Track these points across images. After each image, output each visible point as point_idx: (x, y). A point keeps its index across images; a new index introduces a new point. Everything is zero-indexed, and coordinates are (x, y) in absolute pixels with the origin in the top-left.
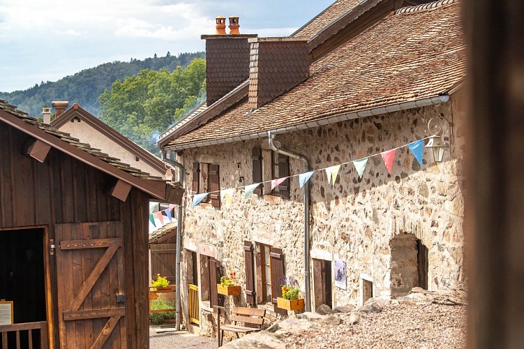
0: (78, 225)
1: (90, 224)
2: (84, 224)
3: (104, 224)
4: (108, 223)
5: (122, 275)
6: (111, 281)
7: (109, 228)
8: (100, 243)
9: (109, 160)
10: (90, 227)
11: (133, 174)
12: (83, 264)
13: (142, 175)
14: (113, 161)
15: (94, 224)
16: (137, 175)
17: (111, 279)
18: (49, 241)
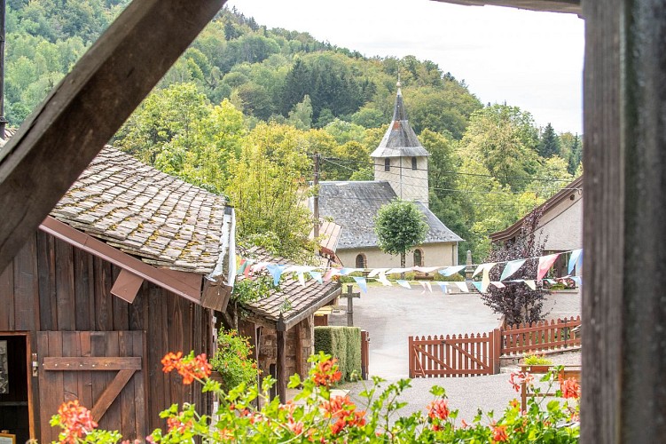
0: (73, 335)
1: (93, 333)
2: (82, 333)
3: (115, 334)
4: (121, 333)
5: (142, 415)
6: (124, 422)
7: (122, 342)
8: (105, 363)
9: (105, 238)
10: (92, 338)
11: (145, 261)
12: (81, 393)
13: (159, 263)
14: (112, 240)
15: (99, 333)
16: (153, 262)
17: (124, 419)
18: (31, 356)
